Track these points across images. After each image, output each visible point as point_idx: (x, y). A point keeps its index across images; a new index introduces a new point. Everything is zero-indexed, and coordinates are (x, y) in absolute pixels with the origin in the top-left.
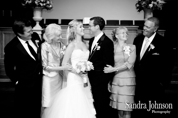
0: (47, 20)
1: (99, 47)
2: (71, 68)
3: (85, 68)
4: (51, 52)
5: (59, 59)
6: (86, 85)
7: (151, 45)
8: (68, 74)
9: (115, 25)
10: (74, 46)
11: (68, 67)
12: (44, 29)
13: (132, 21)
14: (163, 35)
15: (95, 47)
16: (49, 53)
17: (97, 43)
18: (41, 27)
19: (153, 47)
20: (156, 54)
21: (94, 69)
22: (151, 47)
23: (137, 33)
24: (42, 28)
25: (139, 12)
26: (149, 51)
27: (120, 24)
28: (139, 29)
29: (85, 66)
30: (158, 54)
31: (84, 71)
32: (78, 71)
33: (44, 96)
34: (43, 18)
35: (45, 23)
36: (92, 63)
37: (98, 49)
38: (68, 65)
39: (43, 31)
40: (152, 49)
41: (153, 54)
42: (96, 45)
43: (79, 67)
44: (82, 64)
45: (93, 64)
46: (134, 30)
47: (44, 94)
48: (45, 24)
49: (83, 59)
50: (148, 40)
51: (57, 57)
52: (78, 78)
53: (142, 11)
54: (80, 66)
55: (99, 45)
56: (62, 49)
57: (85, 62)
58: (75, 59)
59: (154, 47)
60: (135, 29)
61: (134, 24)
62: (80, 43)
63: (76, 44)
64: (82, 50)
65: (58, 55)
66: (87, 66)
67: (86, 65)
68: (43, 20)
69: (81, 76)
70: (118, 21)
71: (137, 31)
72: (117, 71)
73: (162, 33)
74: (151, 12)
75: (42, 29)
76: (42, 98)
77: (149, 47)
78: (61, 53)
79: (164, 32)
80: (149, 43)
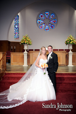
25: (66, 45)
28: (67, 52)
32: (42, 68)
43: (42, 66)
44: (43, 65)
57: (45, 64)
67: (45, 65)
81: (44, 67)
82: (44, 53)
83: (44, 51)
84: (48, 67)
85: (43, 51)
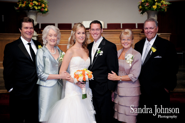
0: (42, 25)
1: (102, 52)
2: (69, 76)
3: (83, 77)
4: (49, 57)
5: (57, 65)
6: (85, 96)
7: (152, 48)
8: (66, 83)
9: (117, 29)
10: (73, 53)
11: (66, 75)
12: (39, 35)
13: (135, 24)
14: (169, 39)
15: (96, 53)
16: (46, 58)
17: (99, 47)
18: (36, 33)
19: (154, 50)
20: (158, 57)
21: (93, 79)
22: (153, 50)
23: (140, 37)
24: (38, 33)
25: (142, 14)
26: (150, 54)
27: (121, 27)
29: (82, 75)
30: (161, 57)
31: (81, 81)
32: (76, 81)
33: (41, 109)
34: (38, 23)
35: (40, 27)
36: (91, 72)
37: (100, 55)
38: (66, 73)
39: (39, 37)
40: (154, 52)
41: (156, 57)
42: (97, 50)
43: (76, 76)
44: (80, 73)
45: (92, 74)
46: (137, 34)
47: (41, 107)
48: (40, 29)
49: (82, 67)
50: (149, 44)
51: (56, 63)
52: (77, 88)
53: (146, 13)
54: (78, 75)
55: (101, 50)
56: (61, 55)
57: (84, 71)
58: (73, 67)
59: (156, 50)
60: (138, 32)
61: (137, 27)
62: (80, 49)
63: (75, 50)
64: (82, 58)
65: (57, 61)
66: (85, 76)
67: (84, 74)
68: (38, 24)
69: (80, 87)
70: (120, 24)
71: (140, 35)
72: (121, 80)
73: (168, 37)
74: (155, 14)
75: (38, 35)
76: (40, 111)
77: (151, 50)
78: (60, 59)
79: (169, 36)
80: (150, 47)
81: (81, 79)
82: (82, 41)
83: (81, 35)
84: (92, 78)
85: (78, 36)
